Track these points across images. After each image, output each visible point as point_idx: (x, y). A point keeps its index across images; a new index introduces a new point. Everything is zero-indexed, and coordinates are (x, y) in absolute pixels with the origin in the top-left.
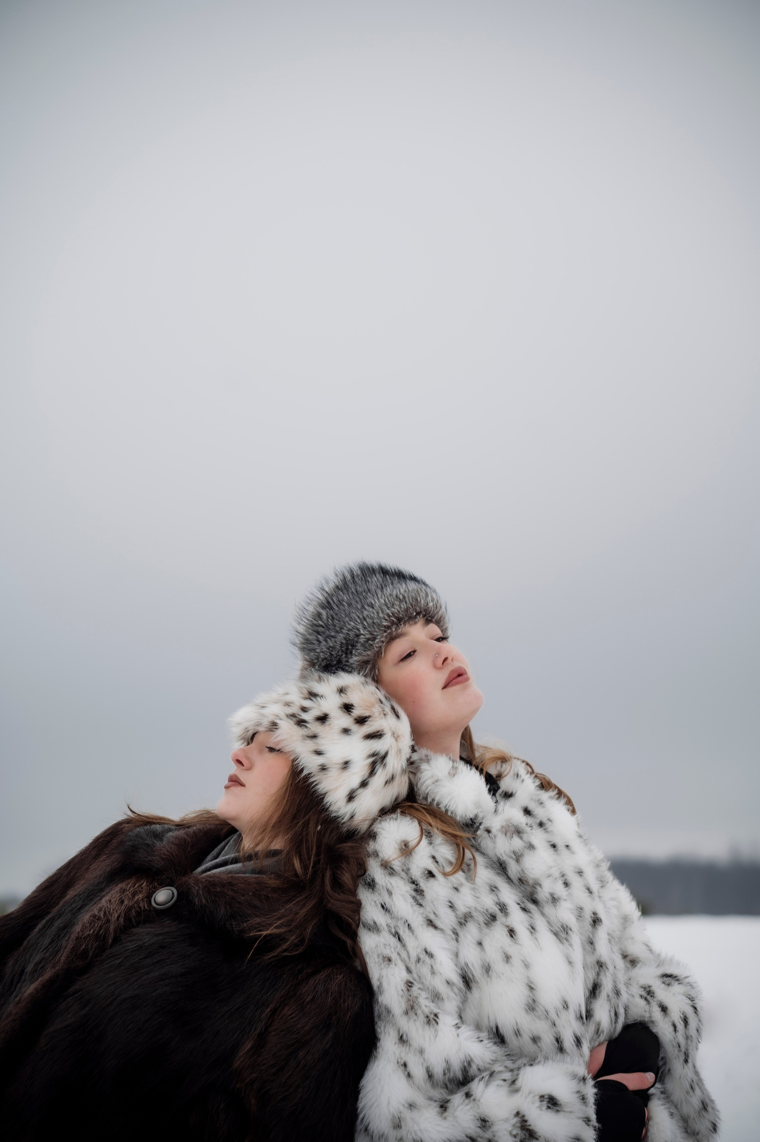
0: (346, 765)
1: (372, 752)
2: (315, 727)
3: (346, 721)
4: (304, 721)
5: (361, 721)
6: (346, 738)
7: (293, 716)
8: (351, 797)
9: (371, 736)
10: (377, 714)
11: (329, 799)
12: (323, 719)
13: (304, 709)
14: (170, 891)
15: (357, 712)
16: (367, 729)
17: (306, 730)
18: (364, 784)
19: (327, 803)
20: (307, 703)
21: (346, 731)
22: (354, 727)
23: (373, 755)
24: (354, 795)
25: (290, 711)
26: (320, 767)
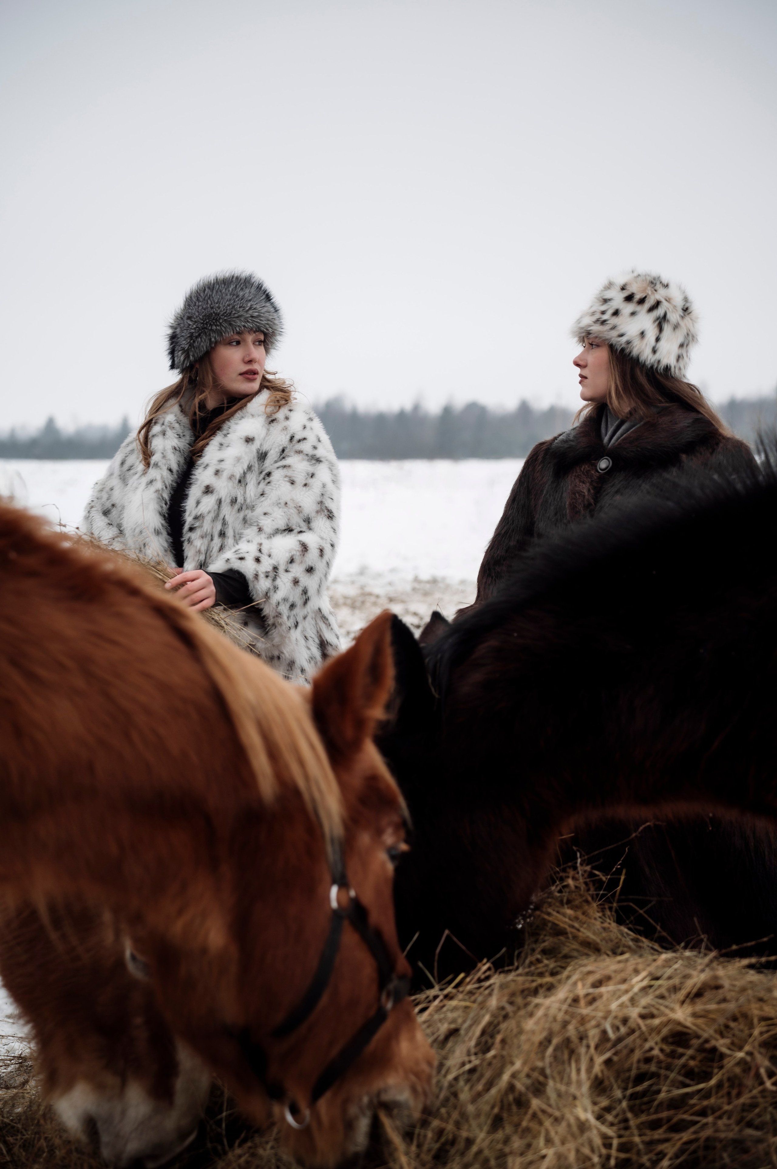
0: (642, 334)
1: (655, 318)
2: (614, 321)
3: (630, 307)
4: (605, 321)
5: (642, 301)
6: (636, 318)
7: (598, 320)
8: (654, 351)
9: (651, 309)
10: (650, 293)
11: (642, 358)
12: (616, 313)
13: (603, 313)
14: (605, 460)
15: (637, 297)
16: (647, 305)
17: (608, 325)
18: (658, 340)
19: (642, 361)
20: (603, 308)
21: (633, 314)
22: (638, 308)
23: (658, 319)
24: (656, 349)
25: (594, 318)
26: (626, 343)
